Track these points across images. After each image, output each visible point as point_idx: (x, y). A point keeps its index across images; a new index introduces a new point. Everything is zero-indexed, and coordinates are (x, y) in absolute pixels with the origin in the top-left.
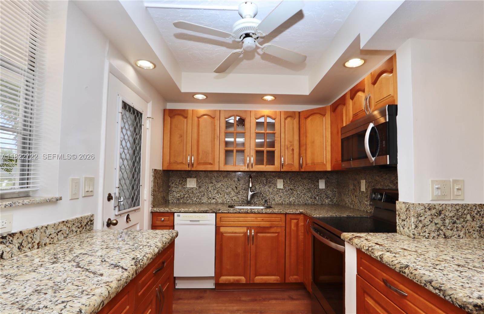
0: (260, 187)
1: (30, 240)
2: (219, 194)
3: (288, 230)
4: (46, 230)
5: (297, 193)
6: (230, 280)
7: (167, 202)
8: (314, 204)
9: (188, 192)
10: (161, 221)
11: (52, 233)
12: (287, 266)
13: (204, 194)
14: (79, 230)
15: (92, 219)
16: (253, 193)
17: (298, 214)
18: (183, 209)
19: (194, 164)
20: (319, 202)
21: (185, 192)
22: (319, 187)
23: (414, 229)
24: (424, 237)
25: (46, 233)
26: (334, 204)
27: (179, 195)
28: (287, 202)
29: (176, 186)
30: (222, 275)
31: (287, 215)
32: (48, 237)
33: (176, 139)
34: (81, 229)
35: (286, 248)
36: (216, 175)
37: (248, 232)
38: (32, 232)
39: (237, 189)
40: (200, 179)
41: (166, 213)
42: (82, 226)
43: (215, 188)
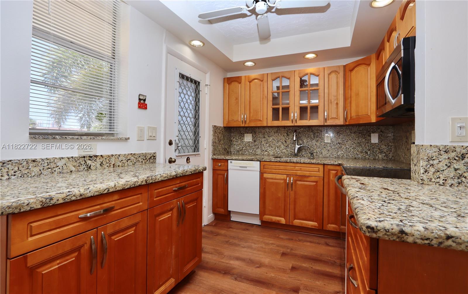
0: (308, 141)
1: (108, 161)
2: (271, 147)
3: (326, 180)
4: (119, 157)
5: (345, 147)
6: (272, 219)
7: (230, 153)
8: (365, 159)
9: (246, 145)
10: (219, 166)
11: (123, 160)
12: (326, 214)
13: (258, 147)
14: (144, 161)
15: (154, 155)
16: (300, 146)
17: (337, 165)
18: (234, 157)
19: (247, 121)
20: (370, 157)
21: (244, 145)
22: (371, 142)
23: (423, 174)
24: (437, 184)
25: (119, 159)
26: (389, 159)
27: (238, 148)
28: (334, 156)
29: (236, 140)
30: (265, 214)
31: (325, 165)
32: (120, 162)
33: (233, 101)
34: (146, 161)
35: (325, 197)
36: (268, 131)
37: (288, 179)
38: (109, 157)
39: (286, 143)
40: (255, 135)
41: (222, 160)
42: (146, 159)
43: (267, 142)
